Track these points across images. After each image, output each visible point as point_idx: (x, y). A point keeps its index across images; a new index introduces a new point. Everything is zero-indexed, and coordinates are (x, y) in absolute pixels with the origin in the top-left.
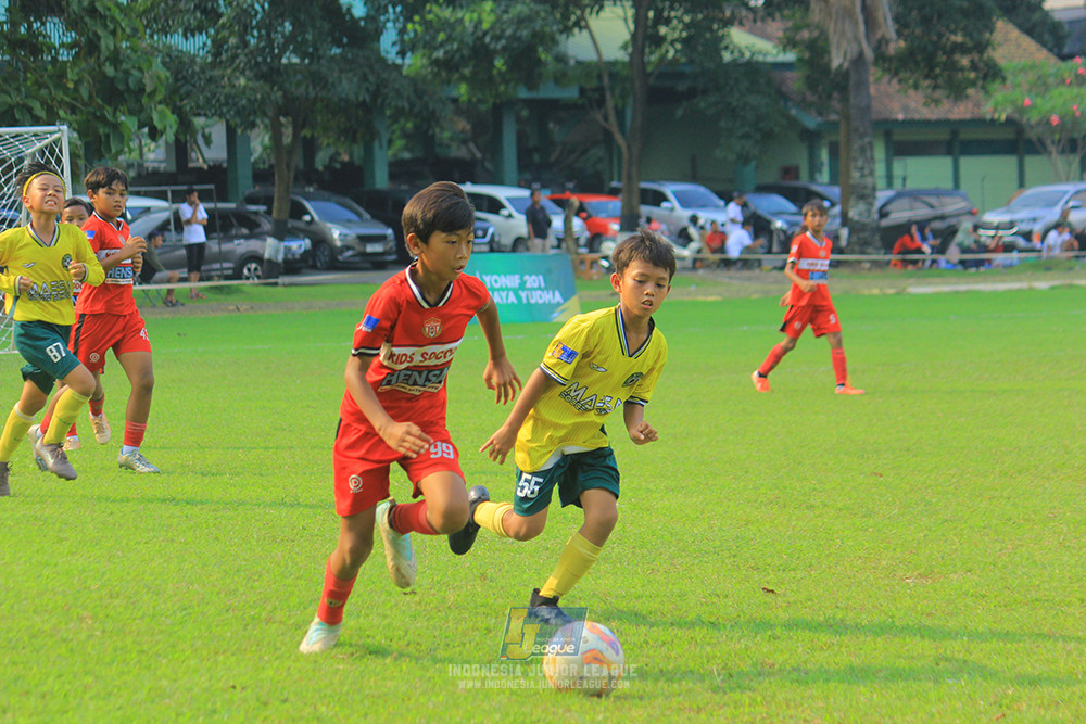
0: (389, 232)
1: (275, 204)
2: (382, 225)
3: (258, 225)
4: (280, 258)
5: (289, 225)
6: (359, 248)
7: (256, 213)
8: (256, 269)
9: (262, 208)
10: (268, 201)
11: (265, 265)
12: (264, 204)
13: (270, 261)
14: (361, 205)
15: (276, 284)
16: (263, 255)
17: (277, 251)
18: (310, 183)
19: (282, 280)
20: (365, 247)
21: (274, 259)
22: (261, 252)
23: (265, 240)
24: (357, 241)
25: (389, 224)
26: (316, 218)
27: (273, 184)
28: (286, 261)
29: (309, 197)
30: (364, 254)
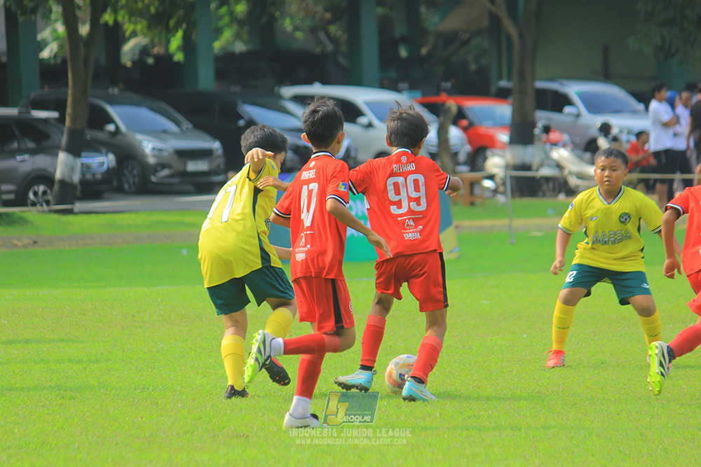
0: (216, 145)
1: (69, 110)
2: (206, 137)
3: (47, 137)
4: (76, 178)
5: (88, 137)
6: (177, 165)
7: (45, 121)
8: (45, 193)
9: (54, 115)
10: (60, 106)
11: (56, 187)
12: (54, 109)
13: (62, 182)
14: (180, 111)
15: (70, 212)
16: (54, 175)
17: (72, 169)
18: (114, 83)
19: (78, 206)
20: (185, 165)
21: (67, 179)
22: (51, 170)
23: (57, 155)
24: (176, 157)
25: (215, 135)
26: (123, 128)
27: (66, 85)
28: (83, 182)
29: (113, 101)
30: (185, 174)
